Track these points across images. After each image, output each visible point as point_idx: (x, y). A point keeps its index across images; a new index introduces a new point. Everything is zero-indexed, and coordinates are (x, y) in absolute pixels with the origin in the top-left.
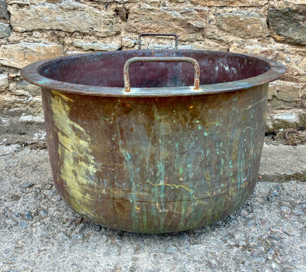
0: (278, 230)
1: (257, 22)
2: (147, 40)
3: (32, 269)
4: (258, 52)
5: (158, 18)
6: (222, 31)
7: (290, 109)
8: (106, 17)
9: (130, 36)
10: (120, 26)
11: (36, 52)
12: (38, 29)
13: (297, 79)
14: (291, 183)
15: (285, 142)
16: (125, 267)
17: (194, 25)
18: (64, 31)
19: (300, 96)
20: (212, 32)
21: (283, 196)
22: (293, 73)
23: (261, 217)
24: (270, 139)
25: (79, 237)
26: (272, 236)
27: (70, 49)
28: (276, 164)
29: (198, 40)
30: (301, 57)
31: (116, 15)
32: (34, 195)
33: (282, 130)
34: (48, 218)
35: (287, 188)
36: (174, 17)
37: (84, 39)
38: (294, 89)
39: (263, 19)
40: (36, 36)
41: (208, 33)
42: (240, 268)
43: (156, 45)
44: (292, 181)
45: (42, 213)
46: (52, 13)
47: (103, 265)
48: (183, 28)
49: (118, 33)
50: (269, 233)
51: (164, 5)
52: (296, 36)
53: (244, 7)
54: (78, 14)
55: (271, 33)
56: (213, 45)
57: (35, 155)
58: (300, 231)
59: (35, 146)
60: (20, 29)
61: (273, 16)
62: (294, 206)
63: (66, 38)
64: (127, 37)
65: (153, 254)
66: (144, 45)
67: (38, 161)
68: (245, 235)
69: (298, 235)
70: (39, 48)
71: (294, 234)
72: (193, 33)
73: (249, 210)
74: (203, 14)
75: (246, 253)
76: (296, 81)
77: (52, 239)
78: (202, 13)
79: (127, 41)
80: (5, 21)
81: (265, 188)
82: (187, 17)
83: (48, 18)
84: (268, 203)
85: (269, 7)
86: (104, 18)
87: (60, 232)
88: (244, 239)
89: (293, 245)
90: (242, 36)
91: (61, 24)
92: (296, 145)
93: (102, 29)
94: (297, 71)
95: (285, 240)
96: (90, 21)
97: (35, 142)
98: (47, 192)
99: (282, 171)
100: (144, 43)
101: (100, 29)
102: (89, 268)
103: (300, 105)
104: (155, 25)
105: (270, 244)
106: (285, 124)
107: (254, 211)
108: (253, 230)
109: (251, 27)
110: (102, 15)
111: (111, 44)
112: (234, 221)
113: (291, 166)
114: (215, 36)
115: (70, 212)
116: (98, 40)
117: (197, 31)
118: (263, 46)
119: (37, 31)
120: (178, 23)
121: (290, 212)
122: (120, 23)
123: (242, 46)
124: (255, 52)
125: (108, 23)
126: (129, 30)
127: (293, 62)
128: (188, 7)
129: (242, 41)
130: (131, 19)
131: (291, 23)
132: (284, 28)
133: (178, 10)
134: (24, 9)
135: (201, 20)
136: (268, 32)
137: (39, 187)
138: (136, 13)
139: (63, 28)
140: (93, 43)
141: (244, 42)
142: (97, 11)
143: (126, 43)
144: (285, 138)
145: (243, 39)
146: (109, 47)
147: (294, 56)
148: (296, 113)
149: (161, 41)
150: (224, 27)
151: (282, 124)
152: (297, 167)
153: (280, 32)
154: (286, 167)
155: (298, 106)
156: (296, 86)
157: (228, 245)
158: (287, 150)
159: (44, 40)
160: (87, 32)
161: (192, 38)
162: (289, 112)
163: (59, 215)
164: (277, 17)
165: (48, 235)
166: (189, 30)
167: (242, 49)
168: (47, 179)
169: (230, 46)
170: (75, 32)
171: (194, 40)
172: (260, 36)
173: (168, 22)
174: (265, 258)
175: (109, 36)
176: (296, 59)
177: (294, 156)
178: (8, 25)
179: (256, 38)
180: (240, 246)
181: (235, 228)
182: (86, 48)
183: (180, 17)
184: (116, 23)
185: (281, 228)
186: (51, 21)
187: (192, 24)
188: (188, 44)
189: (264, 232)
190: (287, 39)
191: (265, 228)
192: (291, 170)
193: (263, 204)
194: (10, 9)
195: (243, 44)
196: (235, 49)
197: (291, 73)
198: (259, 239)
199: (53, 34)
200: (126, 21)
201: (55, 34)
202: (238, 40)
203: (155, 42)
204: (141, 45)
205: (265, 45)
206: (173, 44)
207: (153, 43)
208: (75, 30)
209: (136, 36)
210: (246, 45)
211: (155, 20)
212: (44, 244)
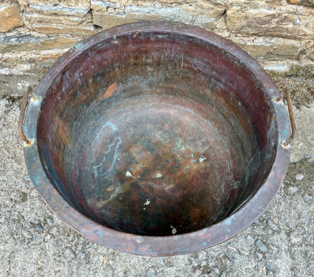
2: (123, 1)
4: (262, 16)
13: (301, 38)
22: (299, 33)
27: (28, 10)
29: (188, 3)
43: (135, 8)
56: (207, 7)
66: (119, 8)
76: (299, 39)
79: (97, 5)
94: (304, 32)
100: (120, 6)
116: (60, 2)
118: (270, 9)
124: (258, 16)
127: (303, 24)
129: (245, 3)
140: (56, 5)
141: (248, 4)
147: (306, 17)
148: (289, 64)
149: (140, 2)
156: (298, 44)
161: (180, 1)
167: (243, 13)
169: (228, 8)
171: (183, 2)
176: (307, 21)
182: (47, 12)
188: (176, 6)
190: (304, 2)
195: (245, 7)
196: (233, 13)
197: (296, 34)
202: (240, 3)
203: (132, 4)
204: (115, 9)
205: (273, 7)
206: (156, 5)
207: (131, 5)
210: (249, 8)
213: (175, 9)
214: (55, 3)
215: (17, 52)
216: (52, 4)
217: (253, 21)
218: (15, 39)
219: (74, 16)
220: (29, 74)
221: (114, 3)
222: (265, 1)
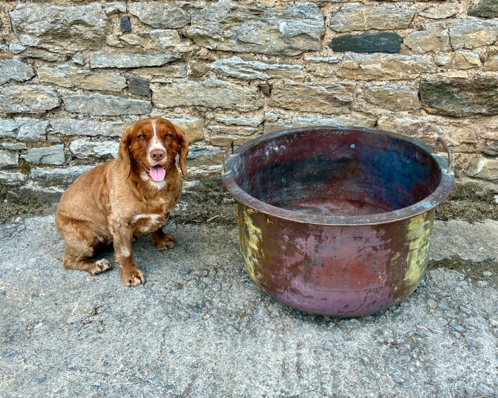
0: (423, 327)
1: (407, 95)
2: (291, 113)
3: (215, 361)
4: (408, 125)
5: (302, 93)
6: (370, 104)
8: (249, 93)
9: (273, 111)
10: (263, 101)
14: (439, 271)
16: (292, 362)
17: (341, 100)
18: (206, 107)
20: (360, 105)
21: (430, 286)
22: (446, 144)
23: (408, 311)
25: (247, 332)
26: (417, 333)
27: (212, 123)
29: (344, 114)
30: (454, 128)
31: (259, 91)
32: (195, 284)
34: (215, 310)
35: (434, 277)
36: (320, 92)
37: (226, 114)
39: (414, 92)
40: (178, 112)
42: (389, 365)
43: (300, 119)
44: (439, 269)
45: (207, 304)
46: (194, 90)
47: (273, 360)
48: (329, 101)
49: (261, 108)
50: (415, 330)
51: (309, 80)
52: (450, 109)
53: (393, 80)
54: (221, 91)
55: (423, 106)
56: (360, 118)
58: (444, 328)
59: (179, 219)
60: (162, 106)
61: (425, 90)
62: (440, 299)
63: (207, 113)
64: (270, 112)
65: (313, 350)
66: (287, 119)
68: (393, 331)
69: (441, 332)
71: (438, 331)
72: (339, 106)
74: (351, 89)
75: (394, 350)
77: (223, 333)
78: (349, 88)
79: (270, 115)
80: (147, 98)
82: (333, 92)
83: (190, 95)
84: (415, 295)
85: (421, 80)
86: (247, 94)
87: (229, 325)
88: (392, 336)
89: (436, 343)
90: (392, 108)
91: (203, 101)
92: (446, 220)
93: (244, 105)
94: (450, 142)
95: (429, 338)
96: (233, 98)
98: (205, 280)
99: (431, 256)
100: (288, 117)
101: (242, 105)
102: (263, 363)
104: (299, 100)
105: (415, 342)
107: (402, 304)
108: (400, 326)
109: (401, 100)
110: (245, 91)
111: (253, 119)
112: (382, 316)
113: (441, 250)
114: (362, 109)
115: (232, 303)
116: (240, 114)
117: (343, 105)
118: (413, 118)
119: (178, 107)
121: (435, 306)
122: (263, 98)
123: (391, 119)
124: (405, 125)
125: (251, 99)
126: (272, 105)
127: (446, 133)
128: (335, 81)
129: (391, 114)
130: (274, 94)
131: (445, 95)
132: (437, 101)
133: (324, 85)
134: (166, 87)
135: (348, 95)
136: (419, 104)
137: (197, 273)
138: (280, 89)
139: (205, 104)
140: (236, 117)
141: (394, 114)
142: (240, 88)
143: (269, 117)
145: (392, 111)
146: (251, 121)
147: (447, 127)
149: (305, 114)
150: (372, 101)
152: (446, 251)
153: (432, 105)
154: (435, 250)
157: (378, 342)
158: (438, 227)
159: (186, 116)
160: (230, 107)
161: (338, 112)
163: (223, 307)
164: (429, 90)
165: (220, 328)
166: (335, 104)
167: (392, 122)
168: (202, 264)
169: (378, 118)
170: (217, 107)
171: (340, 113)
172: (411, 109)
173: (313, 97)
174: (410, 356)
175: (251, 111)
176: (449, 131)
177: (444, 235)
178: (150, 102)
179: (406, 111)
180: (388, 343)
181: (384, 324)
182: (228, 123)
183: (326, 92)
185: (426, 325)
186: (193, 98)
187: (339, 98)
188: (334, 117)
189: (410, 329)
190: (440, 111)
191: (411, 325)
192: (440, 254)
194: (152, 87)
195: (392, 117)
196: (383, 122)
198: (406, 336)
199: (195, 109)
200: (269, 96)
201: (197, 110)
202: (387, 113)
203: (298, 116)
204: (284, 120)
205: (416, 117)
206: (318, 116)
208: (217, 106)
209: (279, 110)
210: (395, 117)
211: (299, 95)
212: (218, 337)
213: (334, 119)
214: (236, 115)
216: (233, 117)
217: (402, 130)
218: (191, 152)
219: (249, 126)
220: (191, 192)
221: (284, 115)
222: (408, 111)
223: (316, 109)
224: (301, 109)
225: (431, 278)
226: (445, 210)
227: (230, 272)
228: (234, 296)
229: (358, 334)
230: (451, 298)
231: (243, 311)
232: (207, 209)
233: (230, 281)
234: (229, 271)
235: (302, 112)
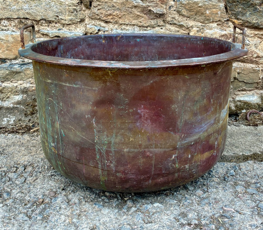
0: (231, 209)
1: (215, 7)
2: (111, 26)
4: (217, 36)
5: (120, 5)
6: (182, 17)
7: (252, 90)
8: (70, 5)
9: (94, 23)
10: (84, 13)
11: (5, 40)
12: (5, 18)
13: (257, 61)
14: (249, 163)
15: (247, 123)
17: (155, 11)
18: (31, 20)
19: (261, 78)
20: (173, 18)
21: (239, 175)
22: (253, 55)
23: (215, 196)
24: (233, 120)
25: (38, 218)
26: (224, 214)
27: (37, 36)
28: (236, 145)
29: (159, 26)
30: (259, 39)
31: (80, 3)
33: (244, 111)
34: (11, 200)
35: (243, 168)
36: (136, 4)
37: (50, 27)
38: (255, 71)
39: (221, 4)
40: (5, 25)
41: (169, 19)
43: (119, 31)
44: (249, 162)
45: (5, 195)
46: (19, 2)
48: (145, 14)
49: (82, 21)
50: (221, 212)
52: (254, 20)
54: (44, 3)
55: (230, 18)
56: (174, 30)
57: (3, 139)
58: (252, 210)
59: (3, 130)
61: (231, 1)
62: (249, 186)
64: (91, 24)
66: (107, 31)
67: (6, 145)
68: (198, 214)
69: (249, 213)
70: (7, 36)
71: (245, 212)
72: (154, 19)
73: (204, 190)
74: (163, 1)
76: (256, 63)
77: (12, 220)
79: (91, 27)
81: (222, 168)
82: (148, 4)
83: (15, 7)
84: (224, 183)
86: (68, 6)
87: (21, 213)
88: (196, 218)
89: (243, 223)
90: (202, 21)
91: (27, 13)
92: (257, 125)
93: (67, 17)
94: (256, 53)
96: (55, 10)
97: (4, 126)
98: (11, 175)
99: (241, 152)
100: (108, 30)
101: (64, 17)
103: (261, 86)
104: (118, 12)
105: (221, 222)
106: (247, 105)
107: (209, 191)
108: (206, 209)
109: (210, 12)
110: (67, 3)
111: (76, 31)
112: (188, 201)
113: (250, 147)
114: (175, 22)
115: (32, 194)
116: (63, 27)
117: (158, 17)
119: (5, 20)
120: (139, 10)
121: (244, 191)
122: (84, 11)
123: (202, 31)
124: (215, 36)
125: (72, 11)
126: (93, 17)
127: (252, 45)
129: (202, 25)
130: (94, 7)
131: (249, 7)
132: (242, 13)
135: (162, 7)
136: (227, 16)
137: (4, 170)
139: (29, 16)
140: (59, 30)
141: (204, 26)
143: (90, 30)
144: (246, 119)
145: (202, 23)
146: (74, 34)
147: (253, 39)
148: (258, 94)
149: (123, 27)
150: (184, 13)
151: (244, 105)
152: (256, 148)
153: (238, 17)
154: (245, 147)
155: (259, 87)
156: (257, 67)
157: (180, 224)
158: (248, 131)
159: (12, 29)
160: (53, 19)
161: (153, 24)
162: (251, 93)
163: (21, 197)
164: (234, 2)
165: (9, 216)
166: (150, 16)
167: (202, 33)
168: (13, 163)
169: (190, 30)
170: (41, 20)
171: (155, 26)
172: (219, 21)
173: (130, 9)
175: (74, 23)
176: (255, 42)
177: (254, 136)
179: (215, 23)
180: (192, 224)
181: (189, 208)
182: (52, 35)
183: (141, 4)
184: (80, 11)
185: (233, 207)
186: (18, 10)
187: (153, 10)
188: (150, 30)
189: (217, 211)
190: (245, 23)
191: (218, 207)
192: (250, 150)
193: (219, 184)
195: (203, 28)
196: (195, 33)
197: (251, 56)
199: (21, 22)
200: (90, 9)
201: (23, 23)
202: (198, 25)
203: (118, 28)
204: (104, 32)
205: (224, 29)
206: (136, 29)
207: (116, 29)
208: (41, 18)
209: (100, 23)
210: (206, 29)
211: (117, 7)
212: (5, 224)
213: (150, 31)
214: (60, 28)
215: (14, 82)
216: (57, 29)
218: (18, 66)
220: (18, 106)
221: (104, 27)
222: (217, 23)
223: (133, 21)
224: (120, 21)
225: (240, 169)
226: (255, 119)
227: (39, 169)
228: (35, 188)
229: (160, 217)
230: (260, 185)
231: (41, 200)
232: (33, 122)
233: (36, 176)
234: (37, 167)
235: (121, 24)
